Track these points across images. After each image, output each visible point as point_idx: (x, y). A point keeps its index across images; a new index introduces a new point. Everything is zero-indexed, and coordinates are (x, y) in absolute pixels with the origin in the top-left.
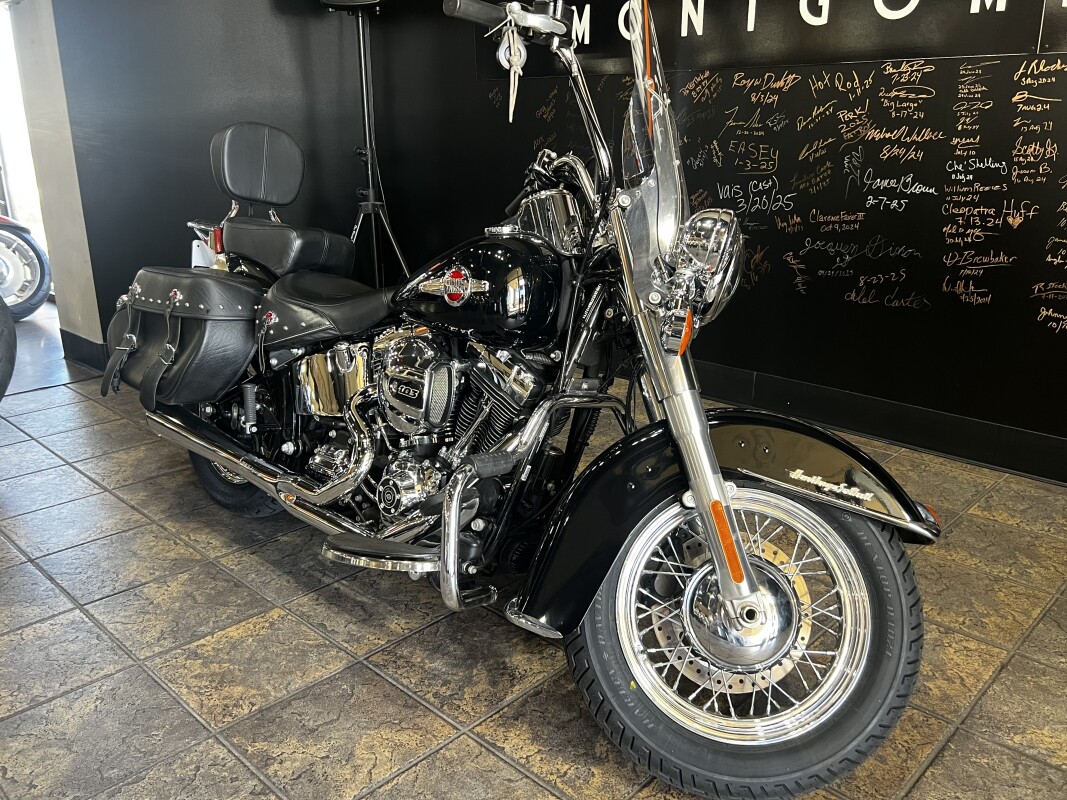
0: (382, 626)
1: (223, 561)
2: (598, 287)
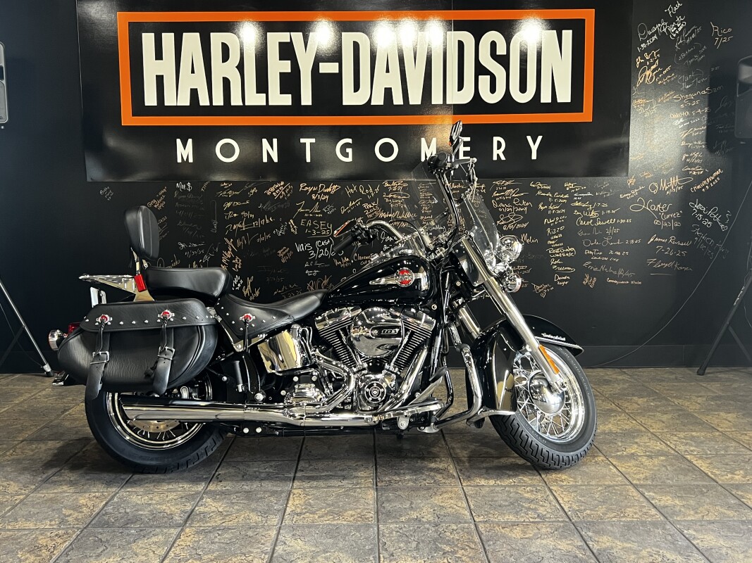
2: (448, 274)
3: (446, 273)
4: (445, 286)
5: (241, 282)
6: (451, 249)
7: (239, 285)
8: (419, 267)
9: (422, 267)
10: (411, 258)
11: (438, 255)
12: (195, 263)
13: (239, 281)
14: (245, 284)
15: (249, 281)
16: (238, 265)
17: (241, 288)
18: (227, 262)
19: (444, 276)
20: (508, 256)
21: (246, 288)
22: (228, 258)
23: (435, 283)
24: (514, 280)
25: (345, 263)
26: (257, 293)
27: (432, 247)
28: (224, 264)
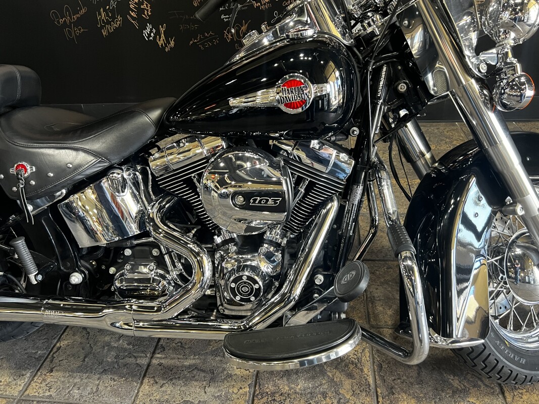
0: (230, 376)
1: (31, 392)
2: (385, 69)
3: (381, 68)
4: (377, 92)
5: (154, 31)
6: (395, 18)
7: (152, 35)
8: (326, 63)
9: (331, 64)
10: (313, 46)
11: (369, 30)
12: (102, 10)
13: (151, 32)
14: (158, 33)
15: (162, 30)
16: (147, 10)
17: (155, 38)
18: (135, 8)
19: (377, 73)
20: (513, 35)
21: (160, 38)
22: (136, 3)
23: (356, 89)
24: (520, 87)
25: (265, 4)
26: (172, 43)
27: (357, 13)
28: (133, 11)
